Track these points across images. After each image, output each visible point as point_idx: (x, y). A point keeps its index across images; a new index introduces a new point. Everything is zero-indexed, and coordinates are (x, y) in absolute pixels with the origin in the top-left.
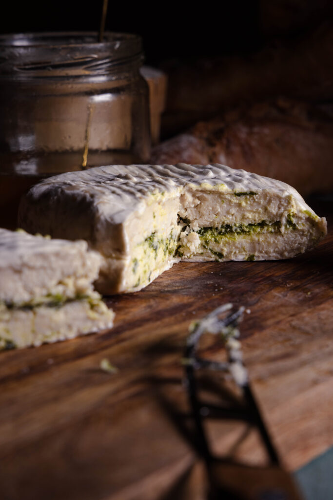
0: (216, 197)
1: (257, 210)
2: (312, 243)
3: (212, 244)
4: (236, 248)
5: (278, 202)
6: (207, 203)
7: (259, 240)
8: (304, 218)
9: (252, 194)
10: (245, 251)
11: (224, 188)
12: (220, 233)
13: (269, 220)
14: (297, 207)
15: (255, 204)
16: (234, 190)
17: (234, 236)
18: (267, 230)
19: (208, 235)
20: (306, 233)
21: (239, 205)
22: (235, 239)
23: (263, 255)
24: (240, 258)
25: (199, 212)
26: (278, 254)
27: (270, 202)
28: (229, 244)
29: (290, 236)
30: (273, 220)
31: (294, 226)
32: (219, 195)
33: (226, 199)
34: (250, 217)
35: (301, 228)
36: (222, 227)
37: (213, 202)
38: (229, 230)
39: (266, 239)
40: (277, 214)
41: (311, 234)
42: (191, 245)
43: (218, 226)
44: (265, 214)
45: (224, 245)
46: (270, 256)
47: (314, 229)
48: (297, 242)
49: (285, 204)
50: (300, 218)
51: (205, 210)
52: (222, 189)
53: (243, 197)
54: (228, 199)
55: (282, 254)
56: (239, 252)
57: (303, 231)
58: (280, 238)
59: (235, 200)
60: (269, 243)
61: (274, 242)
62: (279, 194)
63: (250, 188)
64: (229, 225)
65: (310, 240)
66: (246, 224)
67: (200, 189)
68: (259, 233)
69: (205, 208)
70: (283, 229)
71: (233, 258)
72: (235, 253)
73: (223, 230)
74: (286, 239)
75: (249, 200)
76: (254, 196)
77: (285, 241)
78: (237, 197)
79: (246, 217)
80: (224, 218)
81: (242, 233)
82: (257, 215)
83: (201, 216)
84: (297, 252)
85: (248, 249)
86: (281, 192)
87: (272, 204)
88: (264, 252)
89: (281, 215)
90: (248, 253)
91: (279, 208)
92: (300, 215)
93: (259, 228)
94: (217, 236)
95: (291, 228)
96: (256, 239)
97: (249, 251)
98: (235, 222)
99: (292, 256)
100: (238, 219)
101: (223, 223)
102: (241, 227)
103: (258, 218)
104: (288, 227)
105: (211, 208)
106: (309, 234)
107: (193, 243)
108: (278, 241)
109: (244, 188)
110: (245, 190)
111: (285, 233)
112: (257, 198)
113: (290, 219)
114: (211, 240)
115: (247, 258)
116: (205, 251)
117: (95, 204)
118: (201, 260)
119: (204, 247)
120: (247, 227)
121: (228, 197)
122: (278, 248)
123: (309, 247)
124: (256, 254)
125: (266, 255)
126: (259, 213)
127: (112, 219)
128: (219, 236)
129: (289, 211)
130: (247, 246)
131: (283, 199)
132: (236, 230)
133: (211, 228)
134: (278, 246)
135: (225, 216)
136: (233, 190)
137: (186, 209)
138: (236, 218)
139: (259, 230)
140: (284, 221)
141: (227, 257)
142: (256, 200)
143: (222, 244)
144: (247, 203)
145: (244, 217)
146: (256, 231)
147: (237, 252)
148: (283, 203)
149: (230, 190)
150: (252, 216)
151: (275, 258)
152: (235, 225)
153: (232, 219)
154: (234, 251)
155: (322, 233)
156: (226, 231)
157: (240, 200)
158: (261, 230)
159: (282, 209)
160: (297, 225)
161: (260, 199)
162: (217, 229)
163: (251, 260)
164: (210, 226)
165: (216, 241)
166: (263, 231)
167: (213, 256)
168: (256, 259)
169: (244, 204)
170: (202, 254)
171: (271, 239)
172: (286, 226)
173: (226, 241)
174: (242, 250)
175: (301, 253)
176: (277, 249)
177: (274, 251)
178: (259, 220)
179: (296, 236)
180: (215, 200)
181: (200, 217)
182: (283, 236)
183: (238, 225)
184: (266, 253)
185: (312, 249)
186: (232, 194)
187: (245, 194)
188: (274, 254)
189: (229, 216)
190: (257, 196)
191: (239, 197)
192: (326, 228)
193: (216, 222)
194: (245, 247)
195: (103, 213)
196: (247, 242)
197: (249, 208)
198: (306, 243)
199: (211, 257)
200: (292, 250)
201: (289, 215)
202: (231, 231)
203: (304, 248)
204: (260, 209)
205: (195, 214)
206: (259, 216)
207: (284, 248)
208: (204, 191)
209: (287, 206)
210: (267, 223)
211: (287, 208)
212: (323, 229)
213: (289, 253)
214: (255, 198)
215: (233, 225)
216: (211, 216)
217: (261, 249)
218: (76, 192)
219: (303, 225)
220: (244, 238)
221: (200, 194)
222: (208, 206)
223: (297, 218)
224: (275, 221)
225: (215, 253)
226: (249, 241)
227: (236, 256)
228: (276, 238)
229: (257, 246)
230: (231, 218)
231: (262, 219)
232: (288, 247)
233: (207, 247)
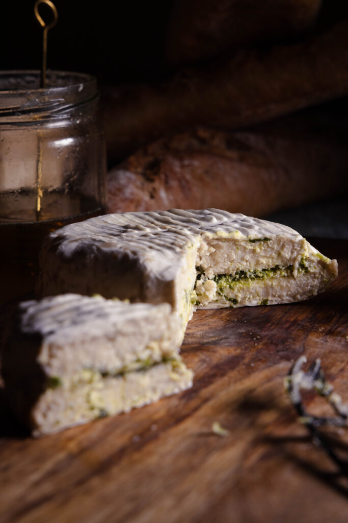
0: (231, 244)
1: (271, 255)
2: (324, 285)
3: (227, 291)
4: (251, 293)
5: (291, 247)
6: (222, 251)
7: (272, 285)
8: (316, 261)
9: (266, 239)
10: (258, 296)
11: (239, 235)
12: (234, 280)
13: (283, 264)
14: (309, 251)
15: (269, 250)
16: (249, 236)
17: (248, 281)
18: (280, 274)
19: (223, 282)
20: (317, 275)
21: (254, 251)
22: (249, 284)
23: (276, 299)
24: (254, 303)
25: (214, 260)
26: (291, 297)
27: (283, 247)
28: (243, 289)
29: (302, 279)
30: (286, 264)
31: (306, 269)
32: (234, 242)
33: (241, 245)
34: (265, 262)
35: (313, 271)
36: (237, 273)
37: (228, 249)
38: (243, 276)
39: (279, 283)
40: (290, 258)
41: (322, 276)
42: (210, 293)
43: (233, 273)
44: (278, 259)
45: (239, 291)
46: (282, 300)
47: (325, 271)
48: (310, 285)
49: (299, 249)
50: (312, 261)
51: (220, 257)
52: (238, 236)
53: (258, 243)
54: (243, 246)
55: (294, 297)
56: (253, 297)
57: (314, 274)
58: (292, 281)
59: (250, 247)
60: (282, 287)
61: (287, 286)
62: (293, 239)
63: (264, 234)
64: (243, 271)
65: (321, 283)
66: (260, 269)
67: (216, 237)
68: (272, 278)
69: (220, 255)
70: (296, 273)
71: (247, 304)
72: (249, 298)
73: (238, 276)
74: (298, 282)
75: (263, 246)
76: (269, 242)
77: (297, 284)
78: (251, 243)
79: (260, 263)
80: (239, 264)
81: (256, 279)
82: (270, 260)
83: (216, 263)
84: (309, 294)
85: (261, 293)
86: (294, 237)
87: (285, 249)
88: (277, 296)
89: (295, 259)
90: (262, 298)
91: (292, 252)
92: (313, 258)
93: (272, 273)
94: (232, 282)
95: (303, 271)
96: (270, 283)
97: (263, 296)
98: (249, 268)
99: (305, 299)
100: (253, 265)
101: (238, 269)
102: (255, 272)
103: (271, 263)
104: (301, 270)
105: (226, 256)
106: (320, 277)
107: (211, 292)
108: (291, 284)
109: (257, 234)
110: (260, 236)
111: (297, 277)
112: (271, 244)
113: (303, 262)
114: (226, 287)
115: (260, 302)
116: (220, 298)
117: (141, 261)
118: (216, 307)
119: (219, 294)
120: (260, 273)
121: (243, 244)
122: (291, 291)
123: (320, 289)
124: (270, 298)
125: (280, 299)
126: (273, 258)
127: (163, 277)
128: (234, 282)
129: (303, 255)
130: (261, 291)
131: (296, 243)
132: (250, 276)
133: (225, 275)
134: (291, 289)
135: (239, 263)
136: (247, 237)
137: (201, 258)
138: (250, 264)
139: (271, 274)
140: (297, 265)
141: (241, 303)
142: (270, 246)
143: (236, 290)
144: (261, 249)
145: (258, 263)
146: (269, 276)
147: (251, 297)
148: (296, 247)
149: (244, 237)
150: (266, 261)
151: (288, 301)
152: (249, 271)
153: (247, 265)
154: (248, 296)
155: (333, 274)
156: (240, 277)
157: (254, 247)
158: (274, 274)
159: (295, 253)
160: (309, 268)
161: (274, 244)
162: (231, 275)
163: (264, 305)
164: (224, 273)
165: (230, 287)
166: (276, 276)
167: (228, 302)
168: (269, 303)
169: (258, 250)
170: (217, 301)
171: (284, 283)
172: (298, 270)
173: (240, 287)
174: (256, 295)
175: (313, 295)
176: (289, 293)
177: (287, 295)
178: (273, 265)
179: (308, 279)
180: (230, 247)
181: (215, 265)
182: (295, 279)
183: (252, 271)
184: (279, 297)
185: (323, 291)
186: (247, 241)
187: (259, 240)
188: (287, 298)
189: (243, 263)
190: (271, 241)
191: (254, 244)
192: (337, 270)
193: (231, 269)
194: (259, 293)
195: (151, 271)
196: (261, 287)
197: (263, 254)
198: (318, 285)
199: (225, 304)
200: (304, 293)
201: (302, 259)
202: (246, 277)
203: (316, 290)
204: (274, 254)
205: (210, 262)
206: (273, 261)
207: (296, 291)
208: (219, 239)
209: (300, 250)
210: (281, 267)
211: (300, 252)
212: (334, 271)
213: (301, 296)
214: (269, 244)
215: (247, 271)
216: (226, 263)
217: (274, 293)
218: (113, 249)
219: (315, 267)
220: (258, 283)
221: (215, 242)
222: (223, 254)
223: (309, 261)
224: (289, 265)
225: (230, 300)
226: (263, 286)
227: (250, 302)
228: (288, 282)
229: (270, 291)
230: (245, 264)
231: (276, 264)
232: (300, 291)
233: (221, 294)
